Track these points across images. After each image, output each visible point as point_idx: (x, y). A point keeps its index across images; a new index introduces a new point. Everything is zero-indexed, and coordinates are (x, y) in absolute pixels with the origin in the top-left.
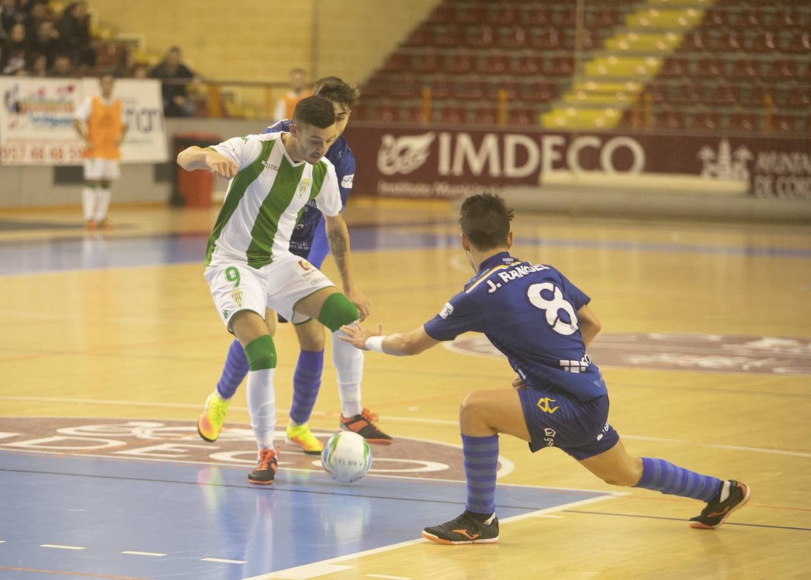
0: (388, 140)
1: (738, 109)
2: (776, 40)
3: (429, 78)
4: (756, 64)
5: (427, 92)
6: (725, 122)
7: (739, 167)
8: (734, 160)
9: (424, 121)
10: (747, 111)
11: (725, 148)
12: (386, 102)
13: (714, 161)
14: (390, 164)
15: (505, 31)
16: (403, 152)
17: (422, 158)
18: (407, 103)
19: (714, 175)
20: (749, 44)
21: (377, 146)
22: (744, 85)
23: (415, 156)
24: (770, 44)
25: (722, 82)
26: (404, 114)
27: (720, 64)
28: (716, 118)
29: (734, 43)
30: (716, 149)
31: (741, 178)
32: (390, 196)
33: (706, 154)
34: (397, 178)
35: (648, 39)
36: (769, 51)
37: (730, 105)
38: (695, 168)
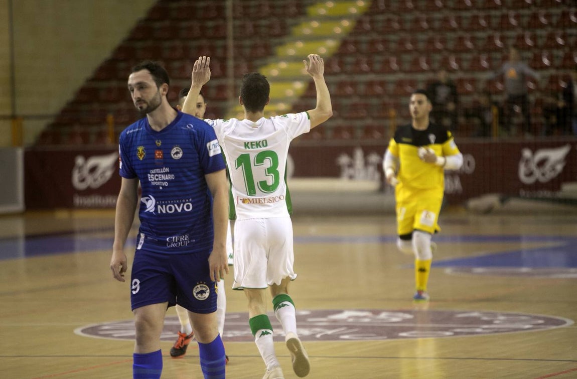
0: (80, 161)
1: (369, 122)
2: (399, 63)
3: (113, 107)
4: (382, 84)
5: (110, 118)
6: (359, 133)
7: (371, 169)
8: (366, 164)
9: (109, 142)
10: (376, 123)
11: (359, 154)
12: (78, 129)
13: (351, 166)
14: (83, 180)
15: (176, 64)
16: (93, 170)
17: (109, 174)
18: (95, 129)
19: (351, 177)
20: (377, 67)
21: (71, 166)
22: (374, 101)
23: (104, 173)
24: (394, 66)
25: (356, 100)
26: (93, 138)
27: (353, 84)
28: (351, 130)
29: (365, 67)
30: (351, 155)
31: (373, 179)
32: (83, 207)
33: (344, 160)
34: (89, 192)
35: (294, 66)
36: (393, 72)
37: (362, 118)
38: (335, 172)
